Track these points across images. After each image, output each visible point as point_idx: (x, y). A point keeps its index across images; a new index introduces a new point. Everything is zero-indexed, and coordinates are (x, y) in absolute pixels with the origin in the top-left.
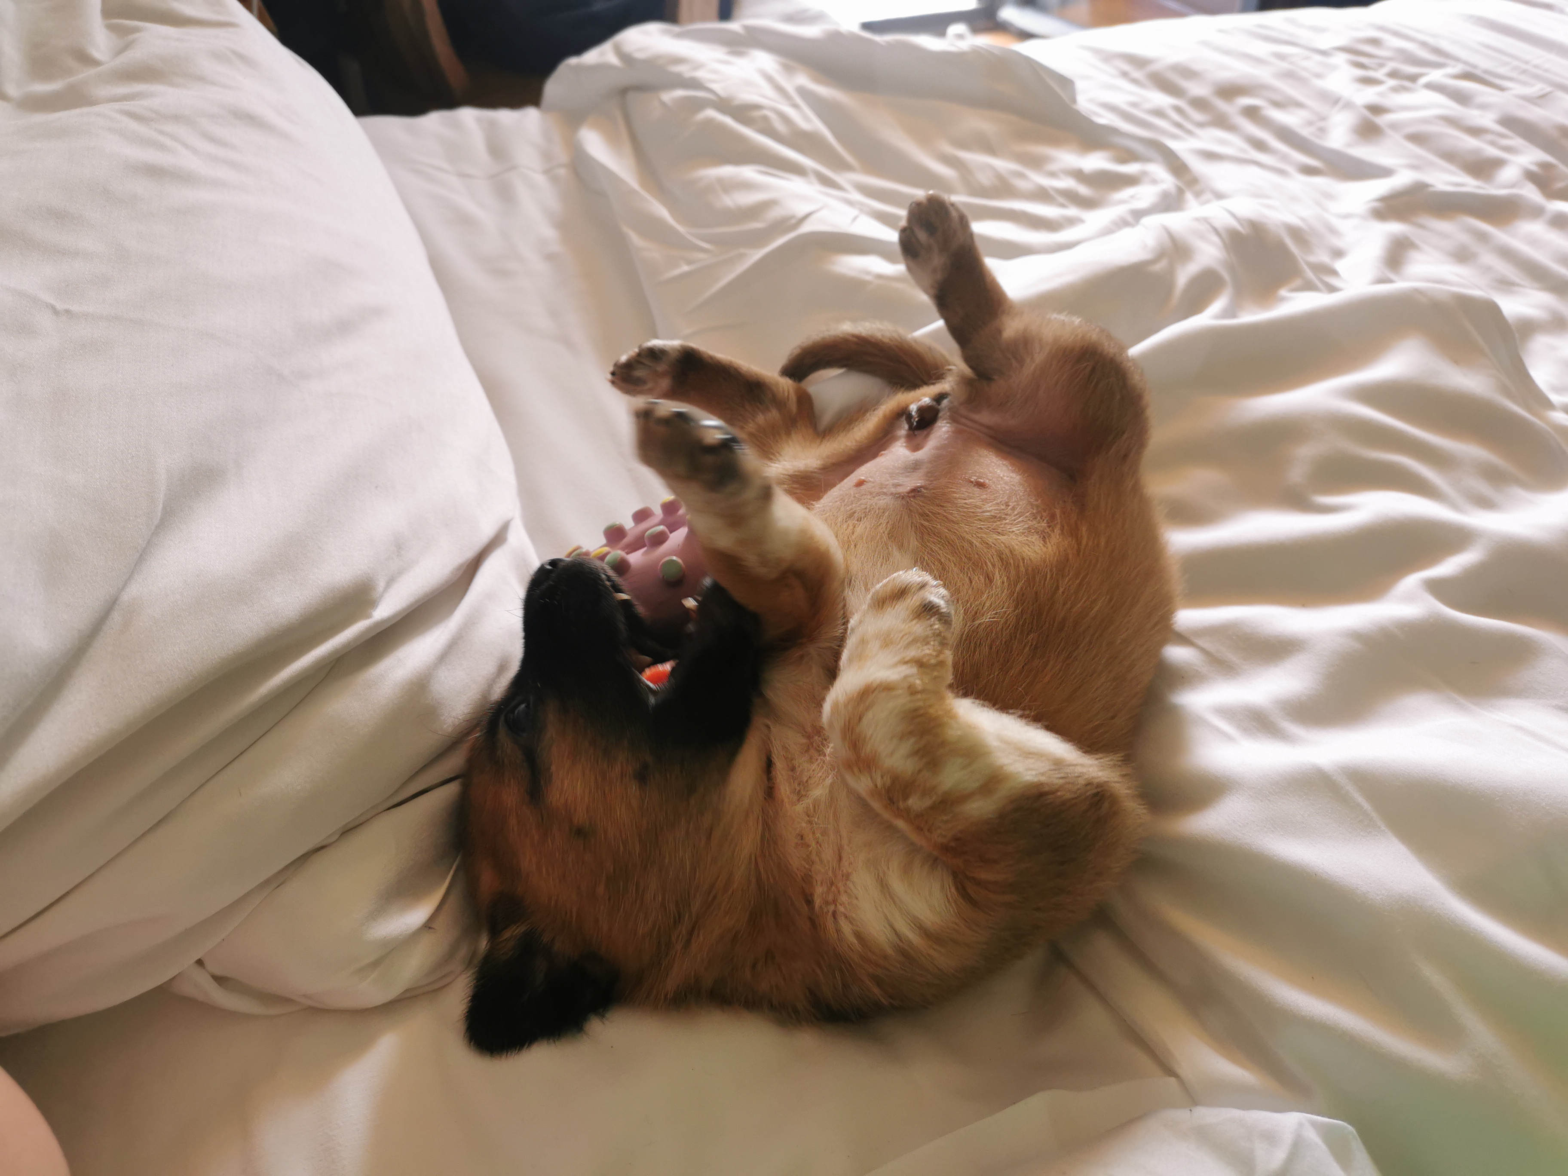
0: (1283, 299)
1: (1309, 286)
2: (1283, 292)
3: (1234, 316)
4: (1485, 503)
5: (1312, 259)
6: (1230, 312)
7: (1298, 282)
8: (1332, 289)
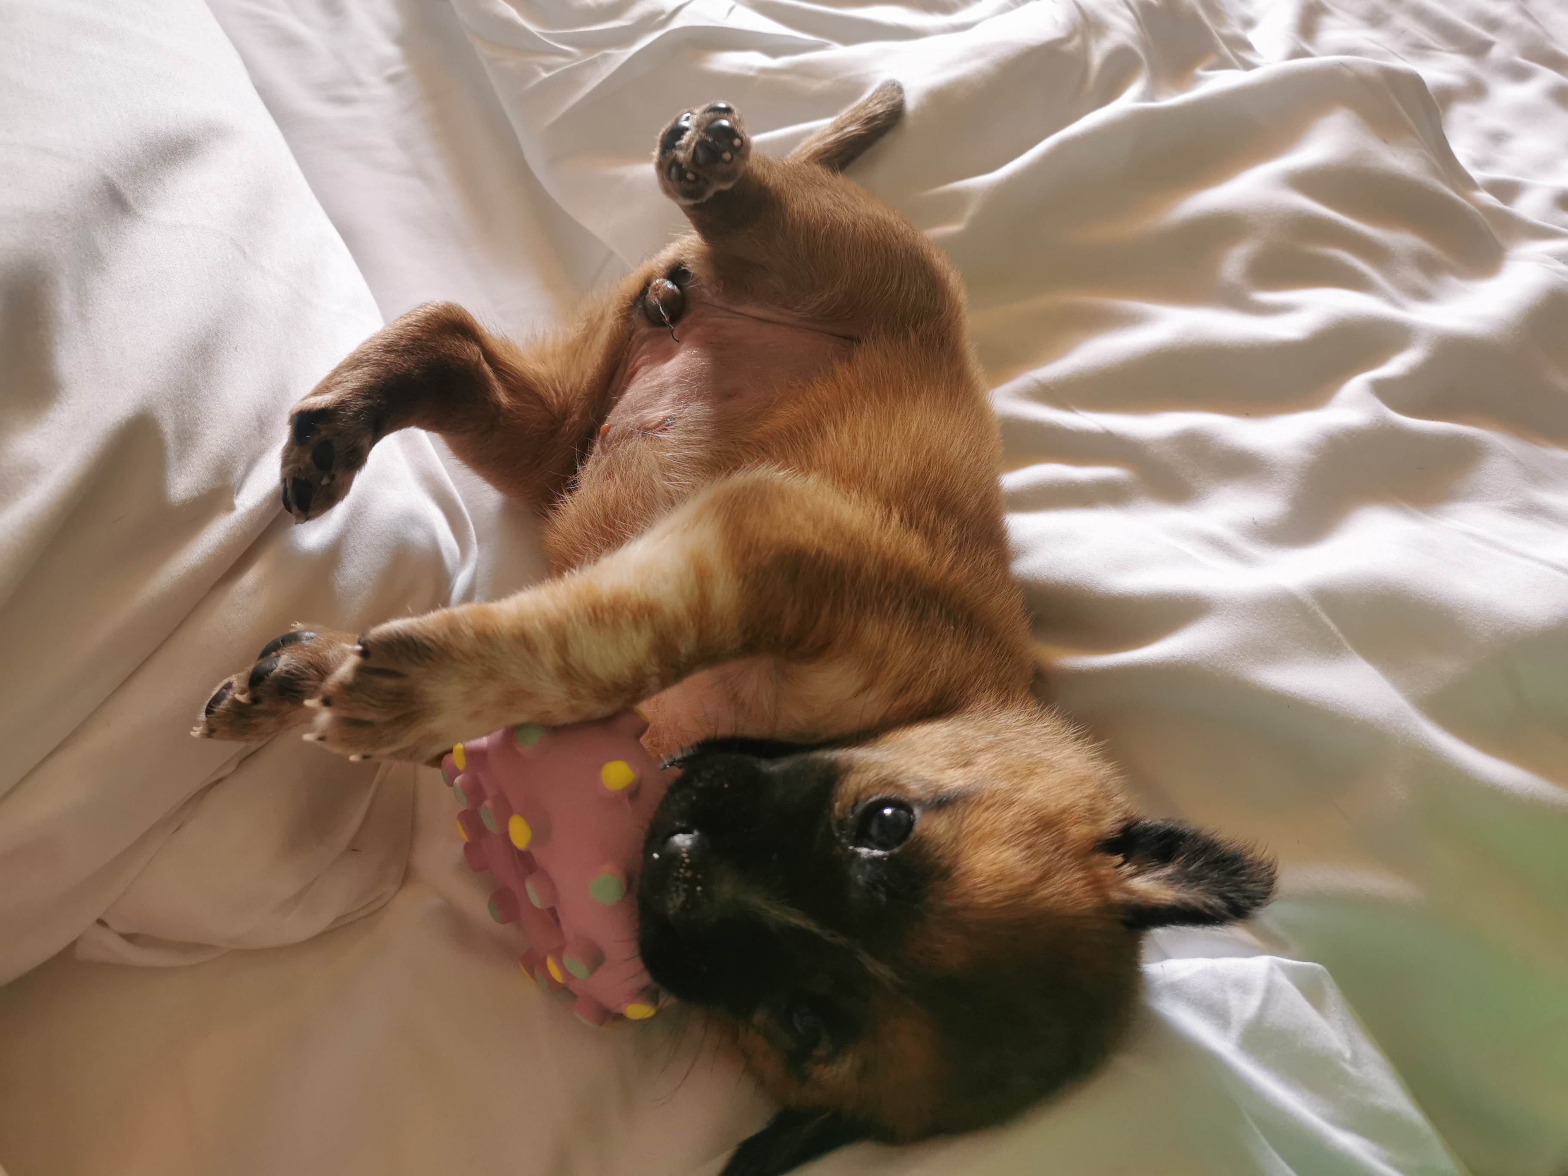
0: (1198, 79)
1: (1224, 64)
2: (1199, 72)
3: (1152, 99)
4: (1422, 295)
5: (1225, 31)
6: (1148, 95)
7: (1213, 59)
8: (1248, 66)
